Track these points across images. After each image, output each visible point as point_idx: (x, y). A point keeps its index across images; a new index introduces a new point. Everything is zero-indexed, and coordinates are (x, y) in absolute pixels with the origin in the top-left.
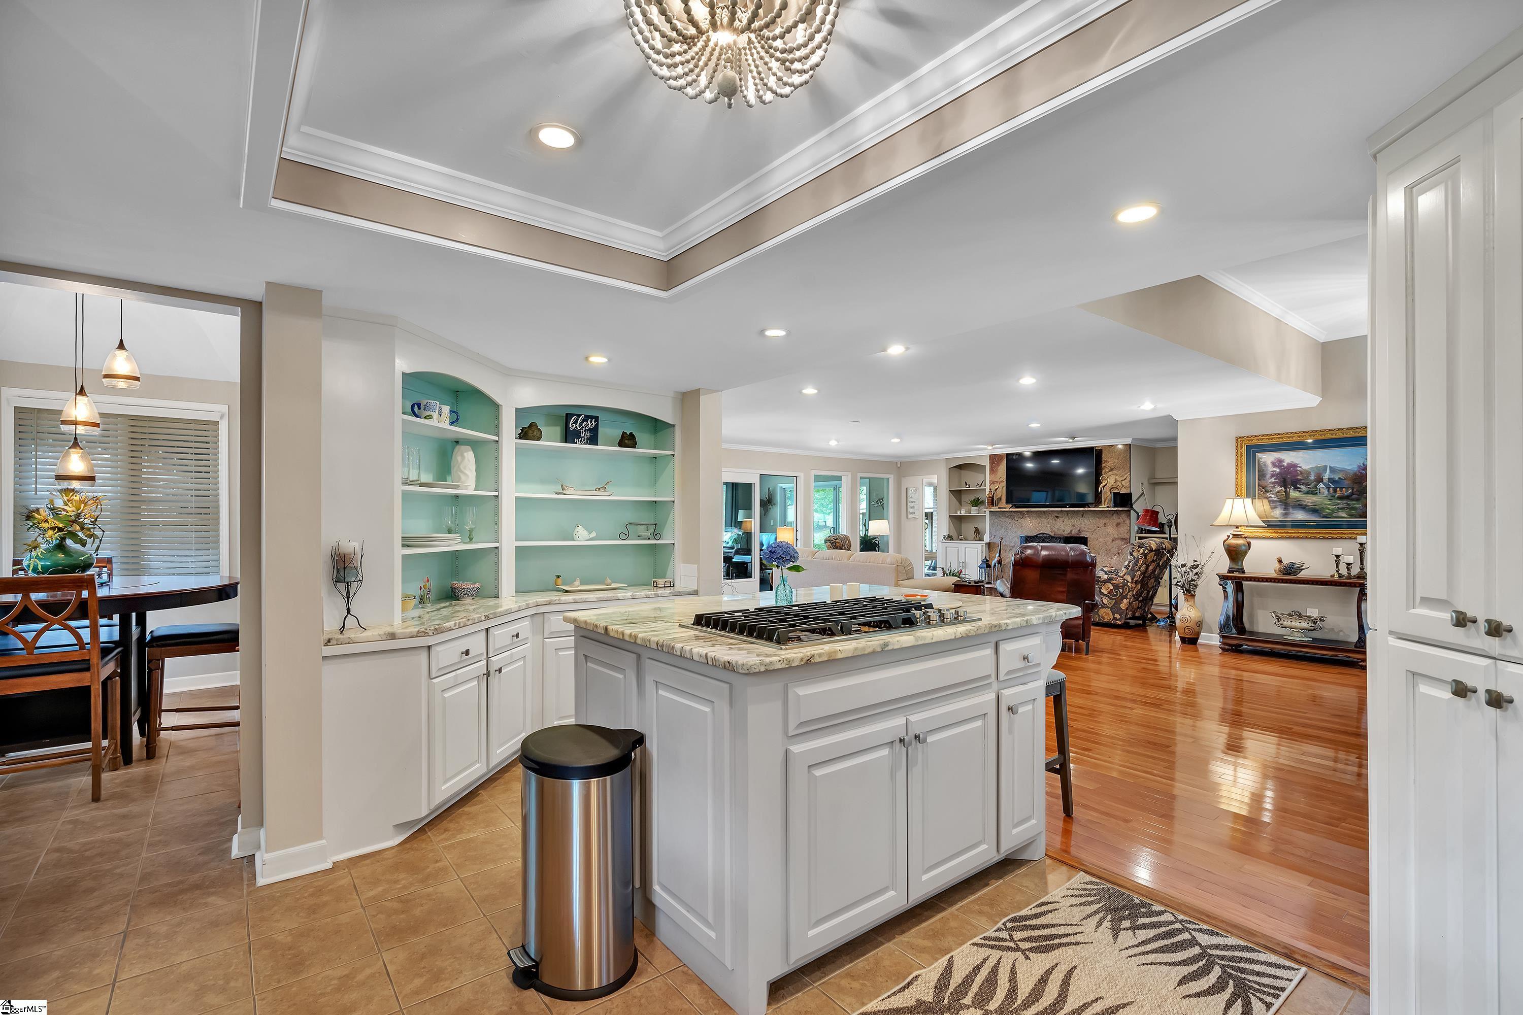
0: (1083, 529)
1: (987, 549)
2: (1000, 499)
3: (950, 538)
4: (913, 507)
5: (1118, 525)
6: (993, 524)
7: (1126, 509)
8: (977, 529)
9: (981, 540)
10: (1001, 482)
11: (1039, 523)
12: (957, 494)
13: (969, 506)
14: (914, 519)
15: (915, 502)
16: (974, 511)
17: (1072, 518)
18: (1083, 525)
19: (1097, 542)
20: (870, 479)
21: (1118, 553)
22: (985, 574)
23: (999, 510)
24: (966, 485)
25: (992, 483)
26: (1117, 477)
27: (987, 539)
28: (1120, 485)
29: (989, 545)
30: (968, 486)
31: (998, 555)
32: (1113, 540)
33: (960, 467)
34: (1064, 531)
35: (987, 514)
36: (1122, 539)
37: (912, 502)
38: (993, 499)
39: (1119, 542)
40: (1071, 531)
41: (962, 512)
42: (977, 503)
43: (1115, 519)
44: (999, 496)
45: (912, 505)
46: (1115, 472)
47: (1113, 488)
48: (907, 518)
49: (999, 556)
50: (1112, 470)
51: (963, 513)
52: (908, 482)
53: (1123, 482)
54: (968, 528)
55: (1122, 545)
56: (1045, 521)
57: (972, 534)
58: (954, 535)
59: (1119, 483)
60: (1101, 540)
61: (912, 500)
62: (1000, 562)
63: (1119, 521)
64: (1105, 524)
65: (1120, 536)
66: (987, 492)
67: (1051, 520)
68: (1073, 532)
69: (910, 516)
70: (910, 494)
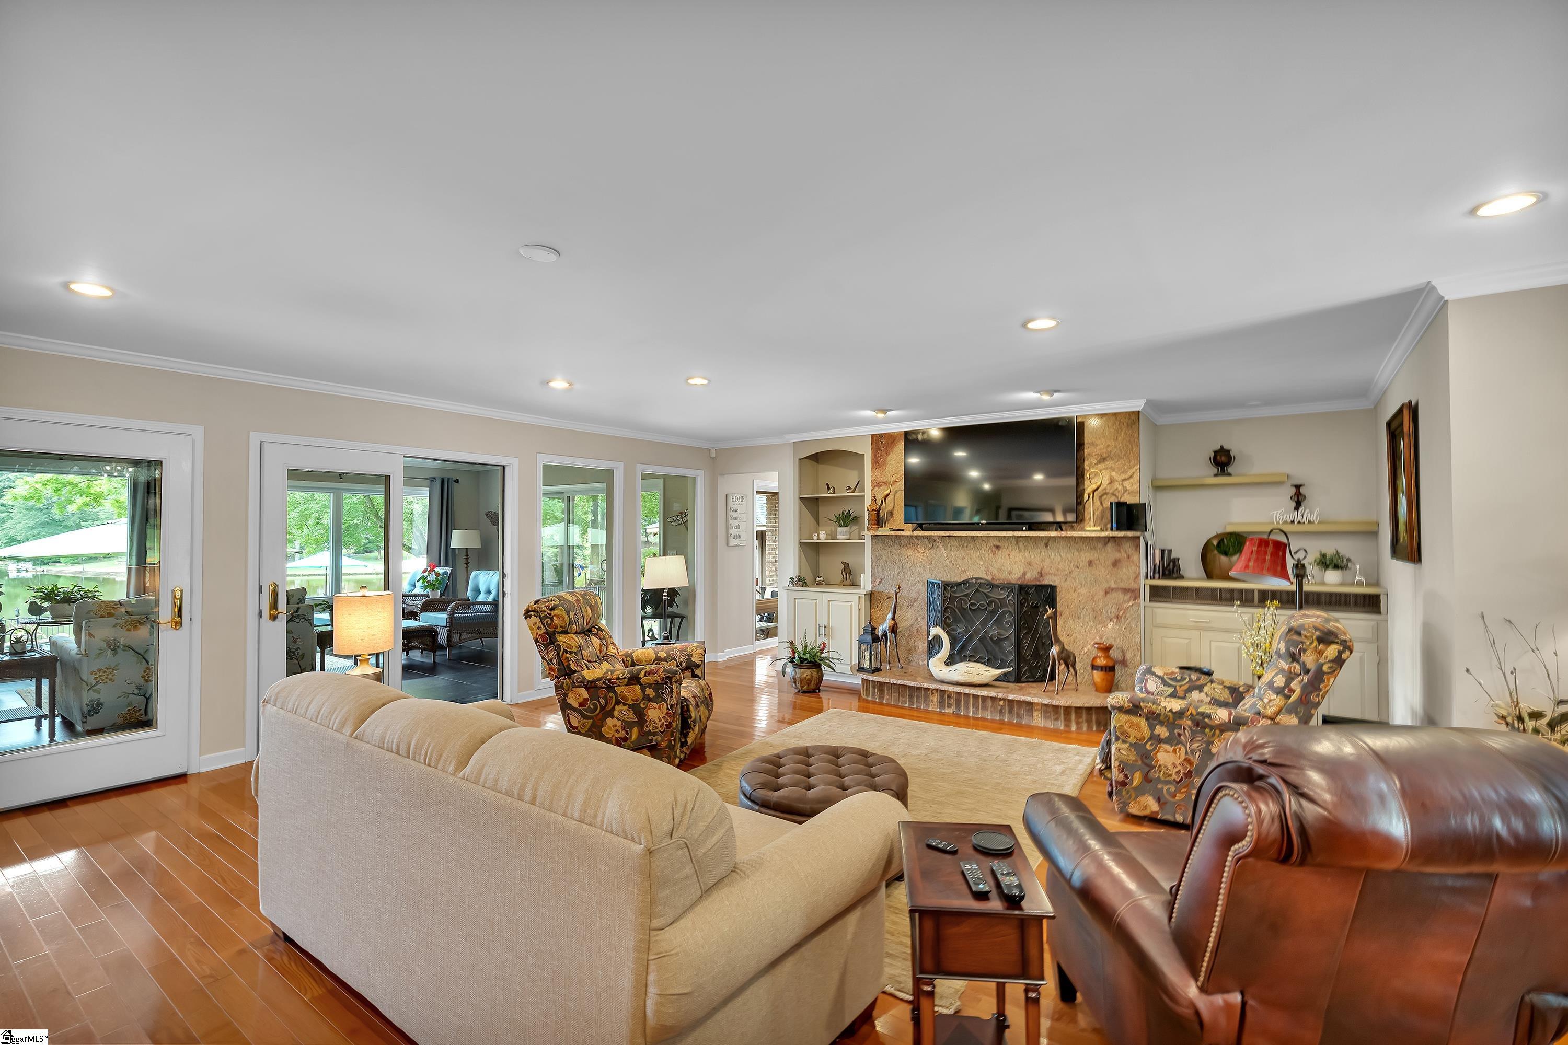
0: (1046, 569)
1: (868, 603)
2: (891, 514)
3: (801, 581)
4: (738, 527)
5: (1116, 563)
6: (877, 558)
7: (1130, 534)
8: (846, 566)
9: (854, 584)
10: (895, 482)
11: (963, 558)
12: (811, 504)
13: (833, 526)
14: (738, 546)
15: (740, 518)
16: (842, 535)
17: (1026, 548)
18: (1047, 563)
19: (1075, 595)
20: (665, 478)
21: (1117, 617)
22: (871, 655)
23: (893, 533)
24: (829, 488)
25: (877, 485)
26: (1114, 474)
27: (866, 583)
28: (1120, 488)
29: (871, 596)
30: (831, 491)
31: (890, 616)
32: (1106, 593)
33: (816, 458)
34: (1010, 573)
35: (868, 542)
36: (1125, 591)
37: (736, 518)
38: (878, 514)
39: (1120, 596)
40: (1024, 574)
41: (821, 536)
42: (847, 520)
43: (1110, 553)
44: (889, 508)
45: (735, 523)
46: (1109, 463)
47: (1106, 494)
48: (727, 545)
49: (893, 619)
50: (1103, 460)
51: (823, 537)
52: (728, 485)
53: (1126, 484)
54: (832, 566)
55: (1124, 602)
56: (975, 554)
57: (836, 572)
58: (808, 577)
59: (1117, 485)
60: (1083, 591)
61: (735, 514)
62: (894, 629)
63: (1118, 555)
64: (1090, 563)
65: (1122, 585)
66: (868, 501)
67: (986, 553)
68: (1028, 576)
69: (733, 542)
70: (731, 504)
